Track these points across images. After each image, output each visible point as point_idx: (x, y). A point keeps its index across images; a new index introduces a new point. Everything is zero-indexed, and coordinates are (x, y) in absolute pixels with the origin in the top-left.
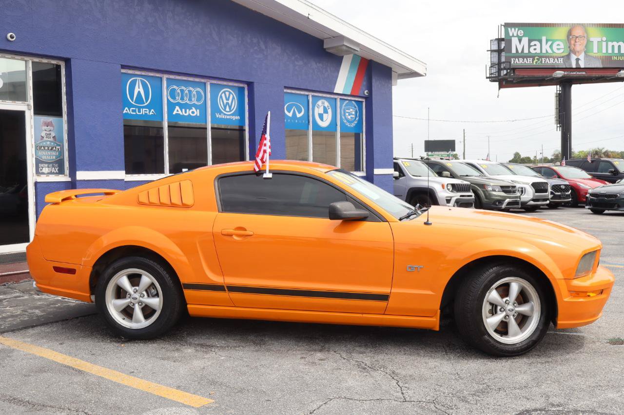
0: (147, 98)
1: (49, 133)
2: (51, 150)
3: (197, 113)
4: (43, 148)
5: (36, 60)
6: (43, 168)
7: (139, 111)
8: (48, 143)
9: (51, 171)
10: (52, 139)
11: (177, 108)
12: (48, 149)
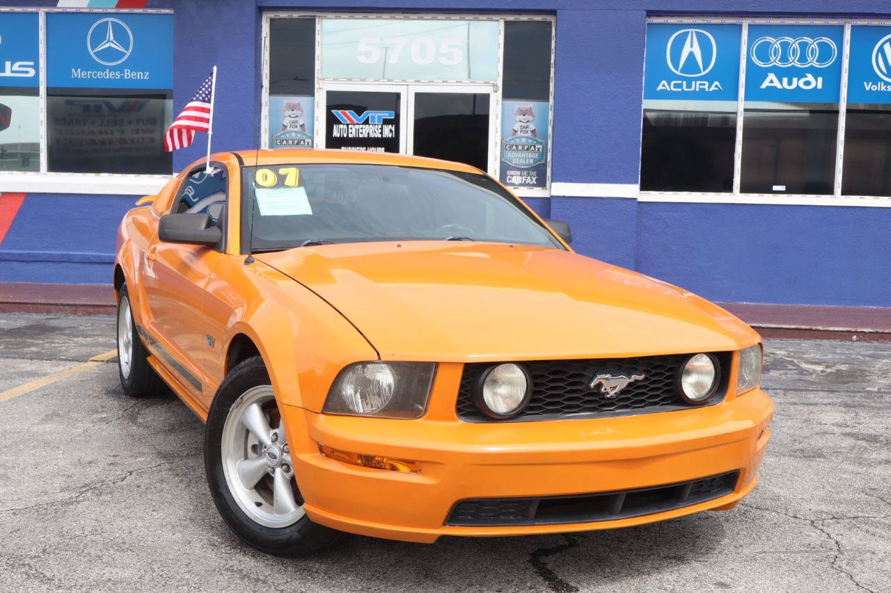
0: (706, 63)
1: (525, 125)
2: (528, 149)
3: (819, 83)
4: (514, 147)
5: (511, 18)
6: (512, 176)
7: (689, 86)
8: (524, 140)
9: (525, 181)
10: (529, 134)
11: (771, 76)
12: (523, 149)
